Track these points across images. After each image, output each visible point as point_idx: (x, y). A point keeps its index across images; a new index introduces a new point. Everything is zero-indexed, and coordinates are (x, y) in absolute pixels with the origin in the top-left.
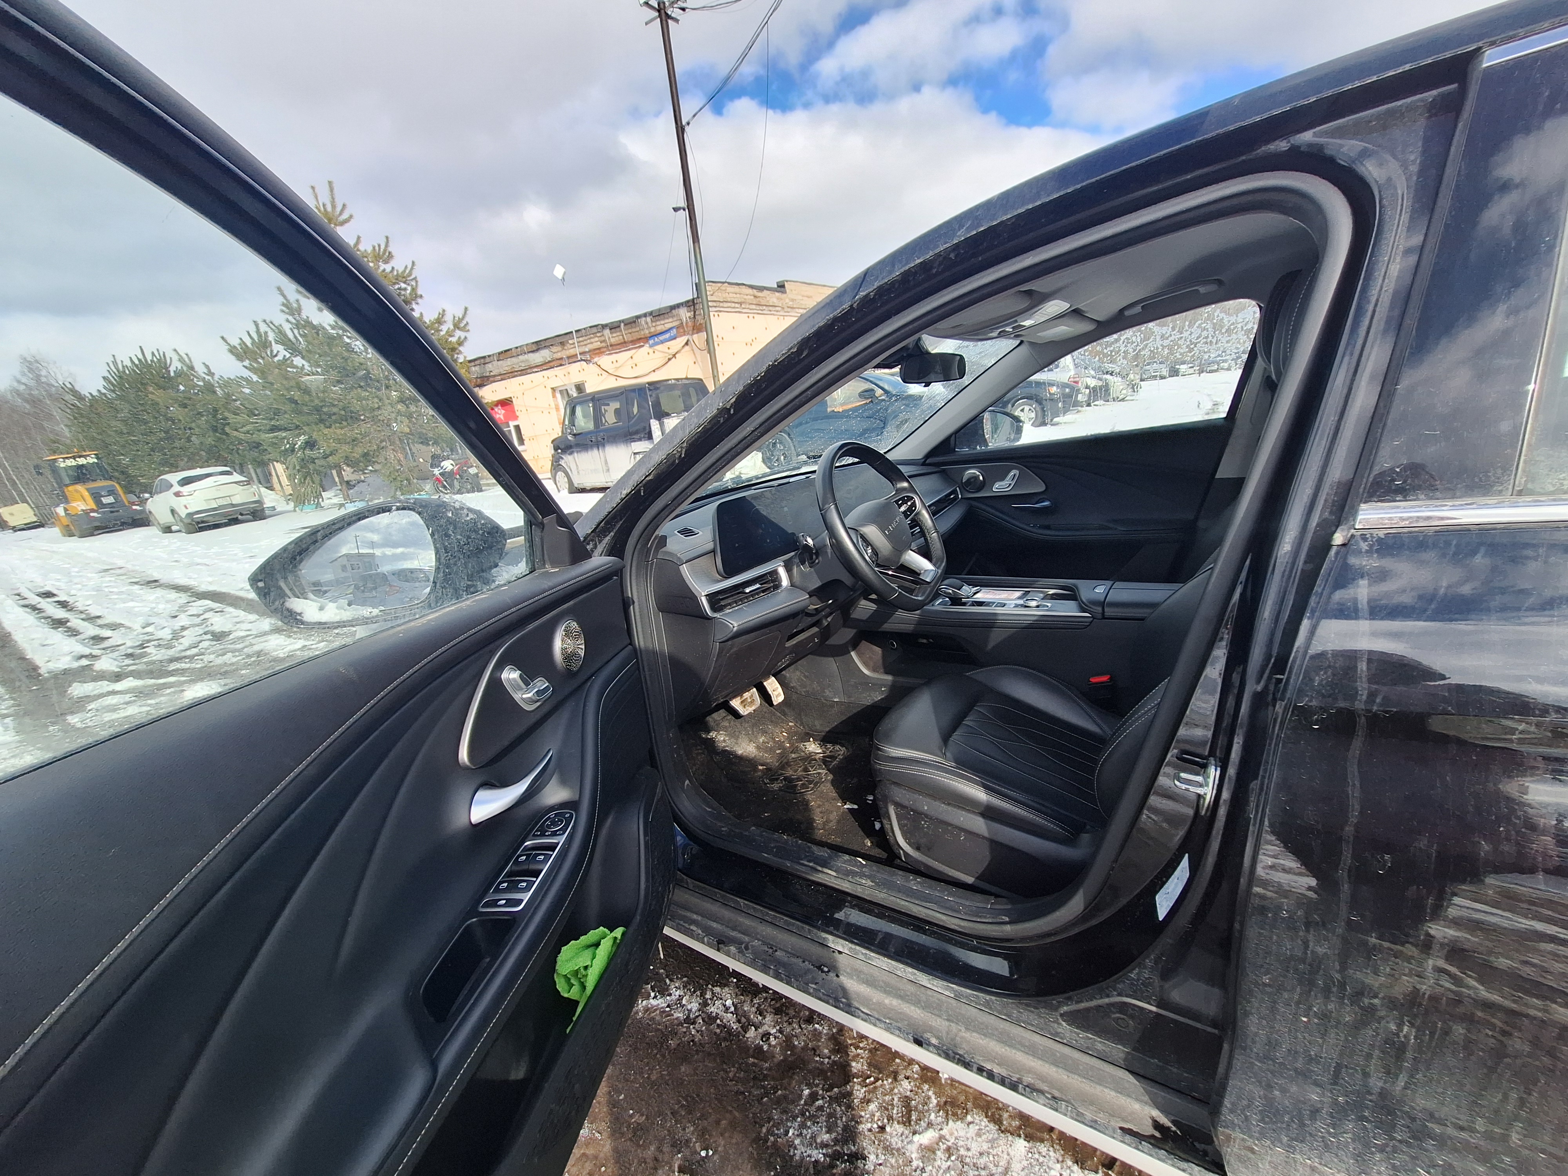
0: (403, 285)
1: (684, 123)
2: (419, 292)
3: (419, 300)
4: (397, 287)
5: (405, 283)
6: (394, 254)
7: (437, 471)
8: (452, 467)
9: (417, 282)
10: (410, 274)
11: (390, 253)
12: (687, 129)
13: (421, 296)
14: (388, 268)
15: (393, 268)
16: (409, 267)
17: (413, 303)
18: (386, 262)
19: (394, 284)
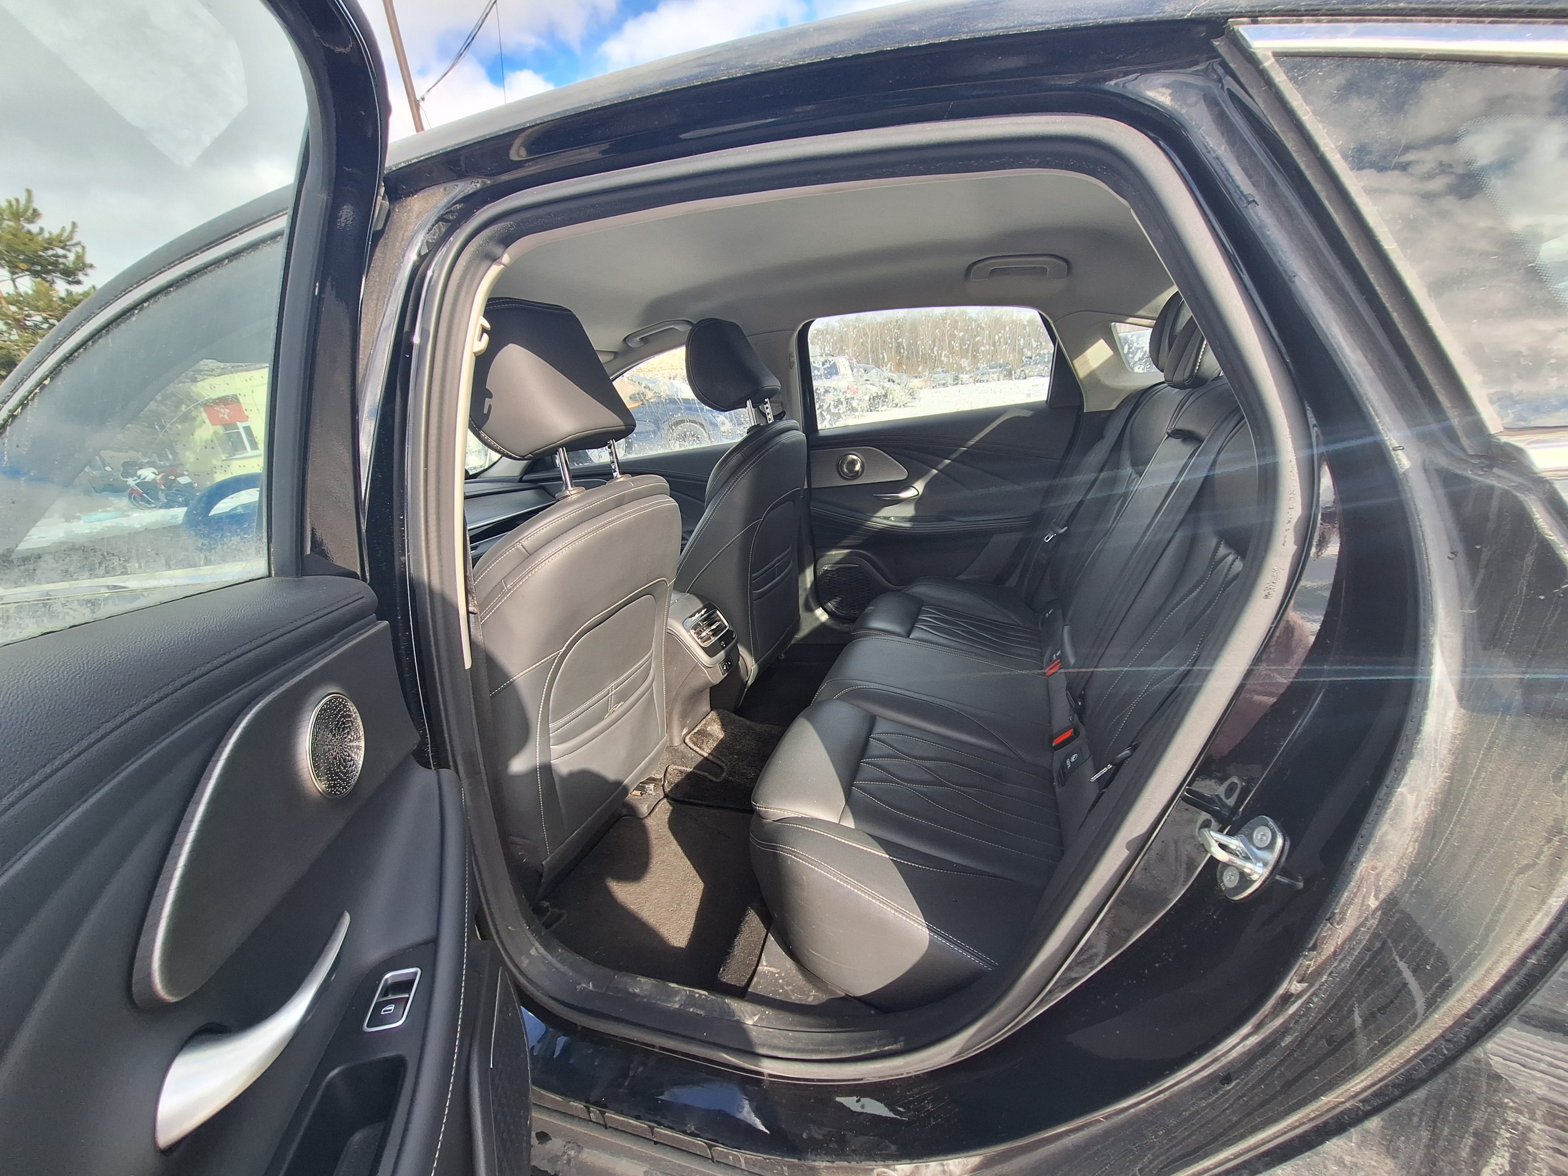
0: (61, 252)
1: (418, 98)
2: (88, 260)
3: (89, 271)
4: (50, 252)
5: (63, 248)
6: (41, 210)
7: (131, 482)
8: (153, 476)
9: (83, 247)
10: (70, 238)
11: (35, 210)
12: (421, 103)
13: (91, 266)
14: (34, 228)
15: (42, 230)
16: (69, 228)
17: (80, 273)
18: (31, 221)
19: (46, 249)
